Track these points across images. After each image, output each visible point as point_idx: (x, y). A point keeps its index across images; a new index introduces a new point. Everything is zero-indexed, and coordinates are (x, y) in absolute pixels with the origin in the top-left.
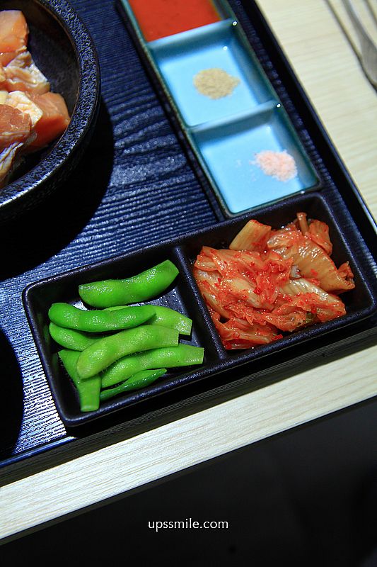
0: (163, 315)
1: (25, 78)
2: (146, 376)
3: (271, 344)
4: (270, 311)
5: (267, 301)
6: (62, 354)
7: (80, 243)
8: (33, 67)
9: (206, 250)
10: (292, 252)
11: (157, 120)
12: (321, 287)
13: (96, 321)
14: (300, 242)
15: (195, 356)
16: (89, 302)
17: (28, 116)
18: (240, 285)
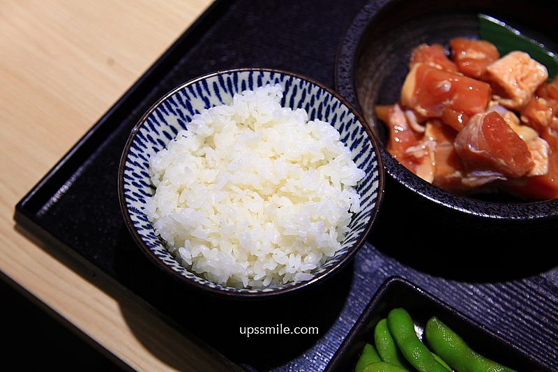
6: (368, 347)
7: (471, 290)
13: (416, 353)
16: (428, 334)
17: (533, 165)
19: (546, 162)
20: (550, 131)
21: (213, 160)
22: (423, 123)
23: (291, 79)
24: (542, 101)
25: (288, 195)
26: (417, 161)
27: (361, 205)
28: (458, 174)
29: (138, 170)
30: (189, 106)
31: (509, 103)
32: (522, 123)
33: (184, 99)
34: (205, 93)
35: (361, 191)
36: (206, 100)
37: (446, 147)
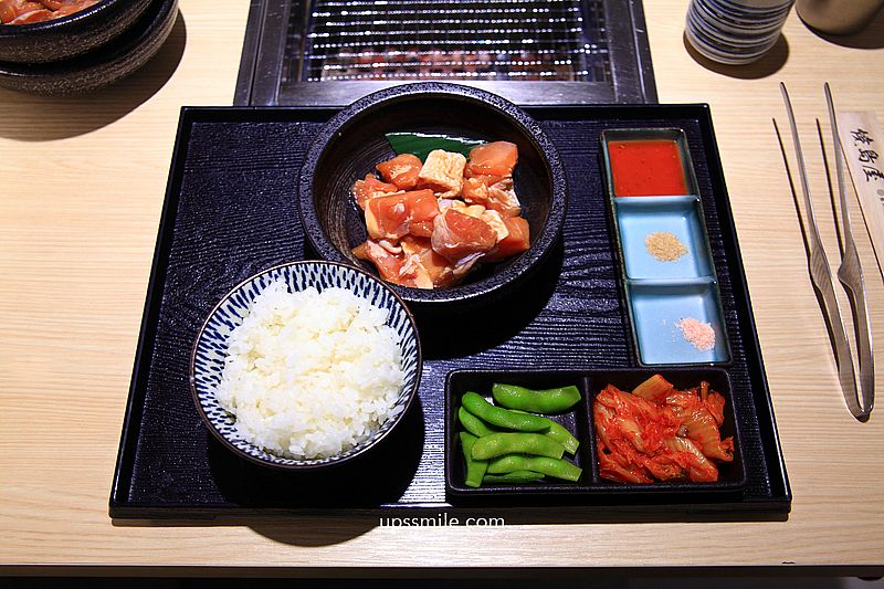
0: (556, 430)
1: (502, 199)
2: (525, 475)
3: (641, 484)
4: (650, 458)
5: (650, 447)
6: (463, 435)
7: (505, 349)
8: (512, 192)
9: (611, 388)
10: (686, 413)
11: (604, 263)
12: (702, 452)
13: (499, 417)
14: (696, 407)
15: (572, 473)
16: (498, 399)
17: (496, 233)
18: (630, 426)
19: (504, 225)
21: (268, 366)
22: (397, 245)
23: (287, 269)
24: (473, 180)
25: (344, 358)
26: (412, 277)
27: (400, 333)
28: (447, 269)
29: (213, 410)
30: (218, 336)
31: (450, 194)
32: (468, 205)
33: (212, 332)
34: (225, 319)
35: (393, 324)
36: (228, 323)
37: (426, 253)
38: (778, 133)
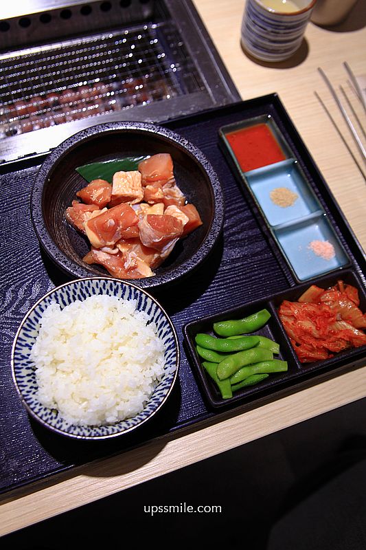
0: (263, 341)
1: (171, 194)
2: (257, 378)
3: (328, 359)
4: (324, 340)
5: (324, 334)
6: (205, 364)
7: (207, 296)
8: (176, 187)
9: (287, 303)
10: (336, 305)
11: (248, 218)
12: (353, 326)
13: (225, 345)
14: (340, 298)
15: (283, 366)
16: (218, 333)
18: (307, 325)
19: (183, 214)
20: (166, 197)
21: (68, 368)
22: (114, 247)
23: (56, 293)
24: (149, 187)
25: (120, 344)
26: (134, 268)
27: (149, 313)
28: (156, 255)
29: (43, 412)
30: (23, 357)
31: (137, 201)
32: (151, 205)
33: (19, 357)
34: (24, 343)
35: (141, 308)
36: (27, 345)
37: (137, 247)
38: (321, 101)
